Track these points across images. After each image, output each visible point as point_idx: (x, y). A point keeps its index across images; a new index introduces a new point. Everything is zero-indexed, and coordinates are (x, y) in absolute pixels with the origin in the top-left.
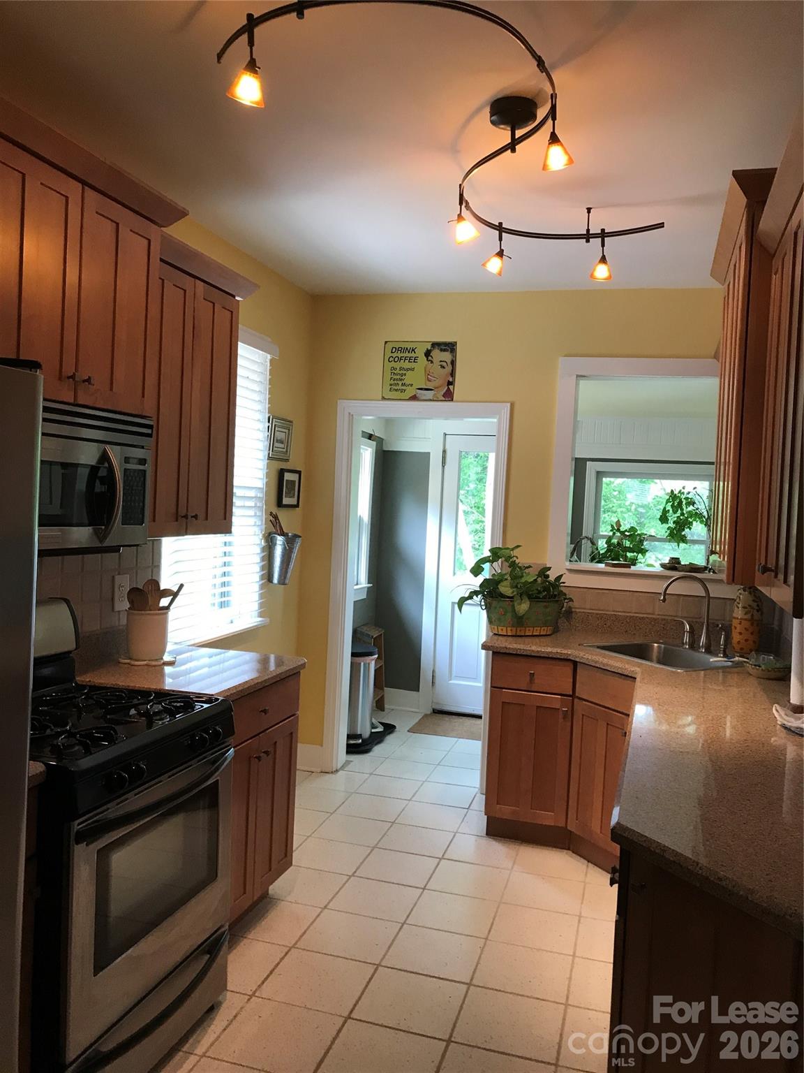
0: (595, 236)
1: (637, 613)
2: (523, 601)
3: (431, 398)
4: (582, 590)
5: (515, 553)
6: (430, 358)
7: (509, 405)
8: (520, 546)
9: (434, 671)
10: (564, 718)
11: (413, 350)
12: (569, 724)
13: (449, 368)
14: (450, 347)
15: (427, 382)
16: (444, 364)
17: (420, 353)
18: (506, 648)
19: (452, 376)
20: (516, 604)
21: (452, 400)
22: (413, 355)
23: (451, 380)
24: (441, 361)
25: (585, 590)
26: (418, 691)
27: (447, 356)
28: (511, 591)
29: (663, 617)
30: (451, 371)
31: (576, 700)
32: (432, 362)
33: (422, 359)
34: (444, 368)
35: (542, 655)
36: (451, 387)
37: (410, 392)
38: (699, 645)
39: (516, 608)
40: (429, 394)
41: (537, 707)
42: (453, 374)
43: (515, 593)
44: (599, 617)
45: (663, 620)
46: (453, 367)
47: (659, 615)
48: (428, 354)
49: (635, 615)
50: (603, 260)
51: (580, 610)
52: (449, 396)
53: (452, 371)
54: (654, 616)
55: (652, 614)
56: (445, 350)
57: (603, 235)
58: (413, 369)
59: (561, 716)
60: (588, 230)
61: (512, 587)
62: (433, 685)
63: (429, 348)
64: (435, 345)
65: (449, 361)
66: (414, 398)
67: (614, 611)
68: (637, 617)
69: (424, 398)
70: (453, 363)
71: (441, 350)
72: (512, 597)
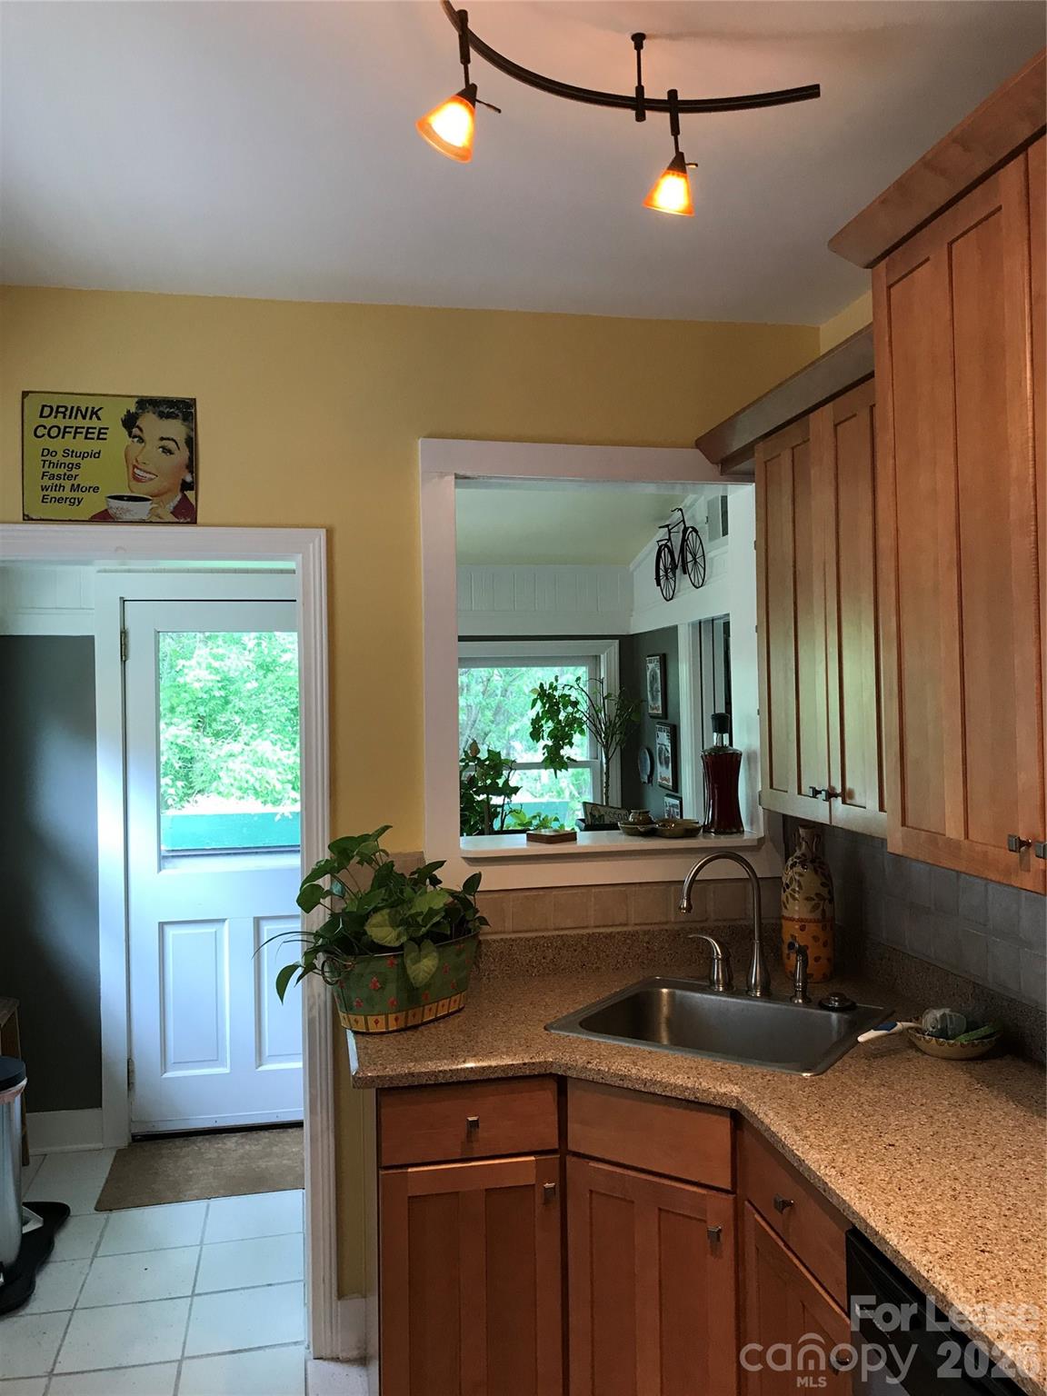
0: (657, 105)
1: (599, 927)
2: (423, 953)
3: (145, 518)
4: (496, 895)
5: (383, 842)
6: (135, 431)
7: (323, 532)
8: (387, 828)
9: (130, 1062)
10: (546, 1202)
11: (94, 413)
12: (556, 1214)
13: (184, 454)
14: (183, 409)
15: (133, 483)
16: (171, 445)
17: (112, 420)
18: (412, 1075)
19: (192, 472)
20: (408, 962)
21: (195, 523)
22: (94, 422)
23: (189, 479)
24: (162, 439)
25: (502, 895)
26: (99, 1105)
27: (175, 429)
28: (394, 934)
29: (646, 928)
30: (187, 461)
31: (570, 1160)
32: (141, 440)
33: (118, 434)
34: (170, 452)
35: (492, 1076)
36: (190, 494)
37: (94, 503)
38: (748, 981)
39: (409, 972)
40: (141, 510)
41: (486, 1190)
42: (192, 466)
43: (404, 939)
44: (533, 944)
45: (646, 933)
46: (191, 452)
47: (636, 924)
48: (130, 422)
49: (598, 930)
50: (679, 164)
51: (494, 937)
52: (186, 513)
53: (191, 459)
54: (629, 929)
55: (626, 925)
56: (169, 416)
57: (674, 105)
58: (97, 455)
59: (539, 1200)
60: (640, 89)
61: (394, 924)
62: (129, 1089)
63: (133, 410)
64: (145, 403)
65: (181, 439)
66: (104, 517)
67: (556, 930)
68: (600, 934)
69: (128, 517)
70: (191, 443)
71: (162, 415)
72: (401, 948)
